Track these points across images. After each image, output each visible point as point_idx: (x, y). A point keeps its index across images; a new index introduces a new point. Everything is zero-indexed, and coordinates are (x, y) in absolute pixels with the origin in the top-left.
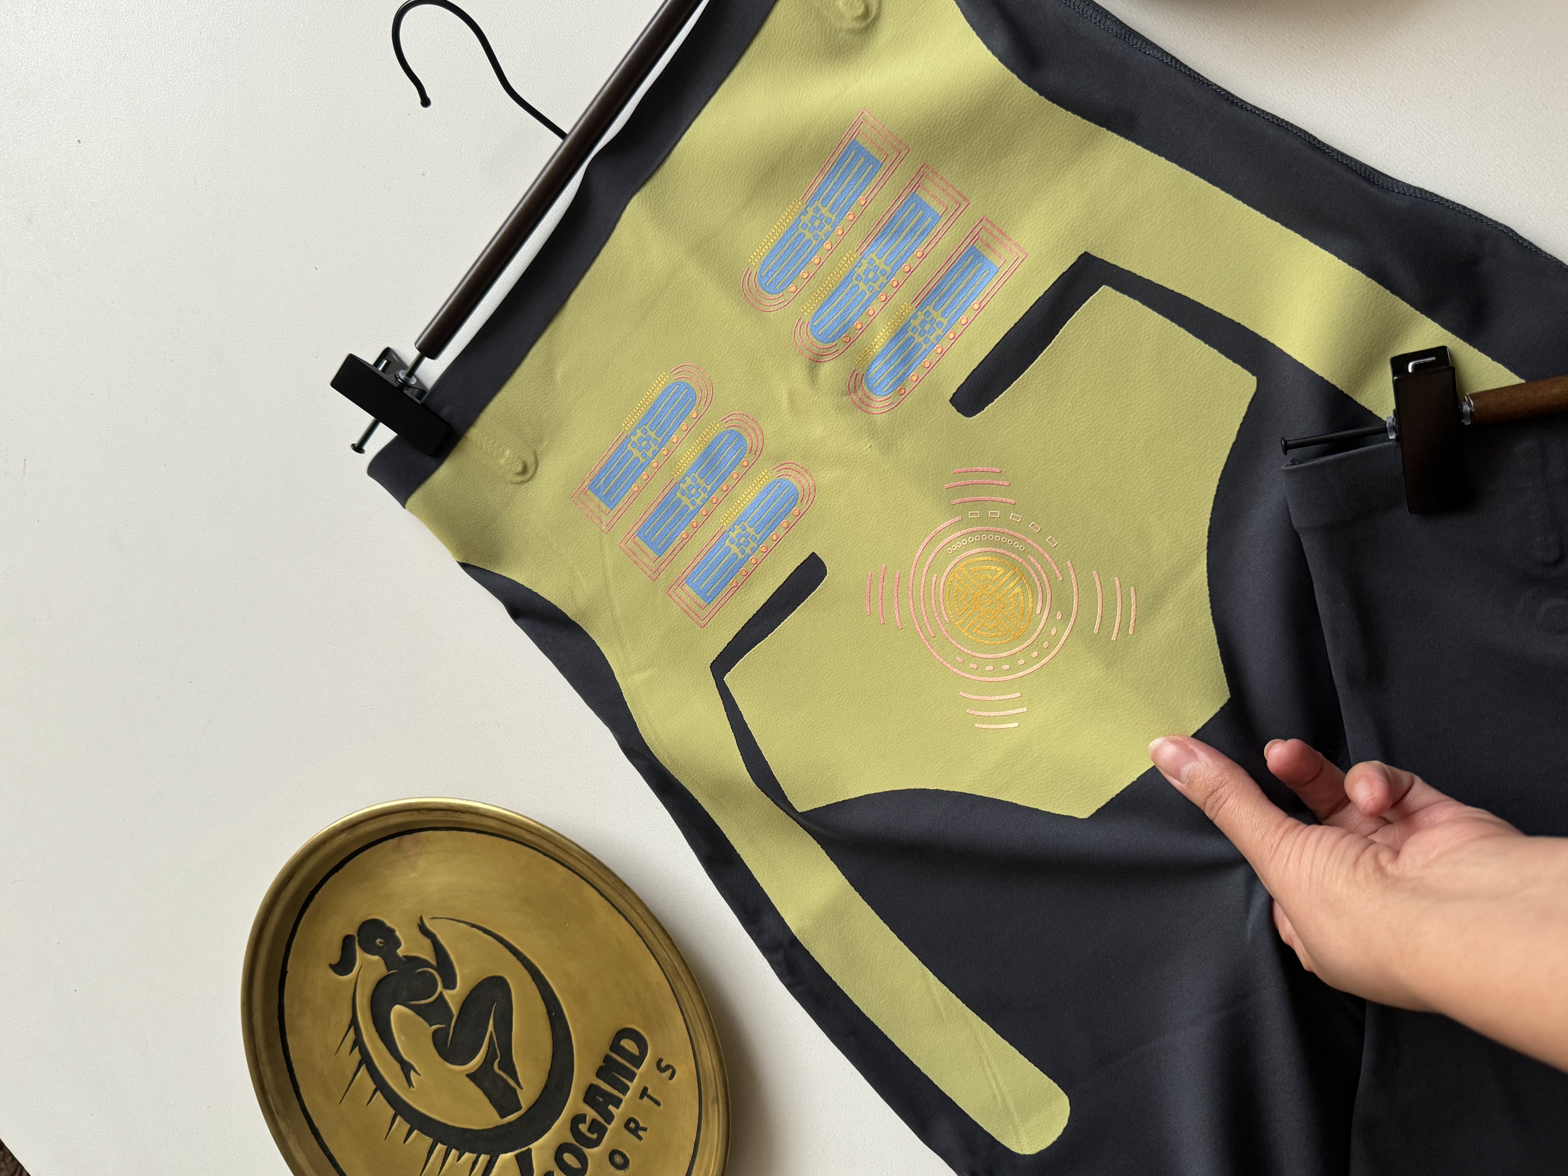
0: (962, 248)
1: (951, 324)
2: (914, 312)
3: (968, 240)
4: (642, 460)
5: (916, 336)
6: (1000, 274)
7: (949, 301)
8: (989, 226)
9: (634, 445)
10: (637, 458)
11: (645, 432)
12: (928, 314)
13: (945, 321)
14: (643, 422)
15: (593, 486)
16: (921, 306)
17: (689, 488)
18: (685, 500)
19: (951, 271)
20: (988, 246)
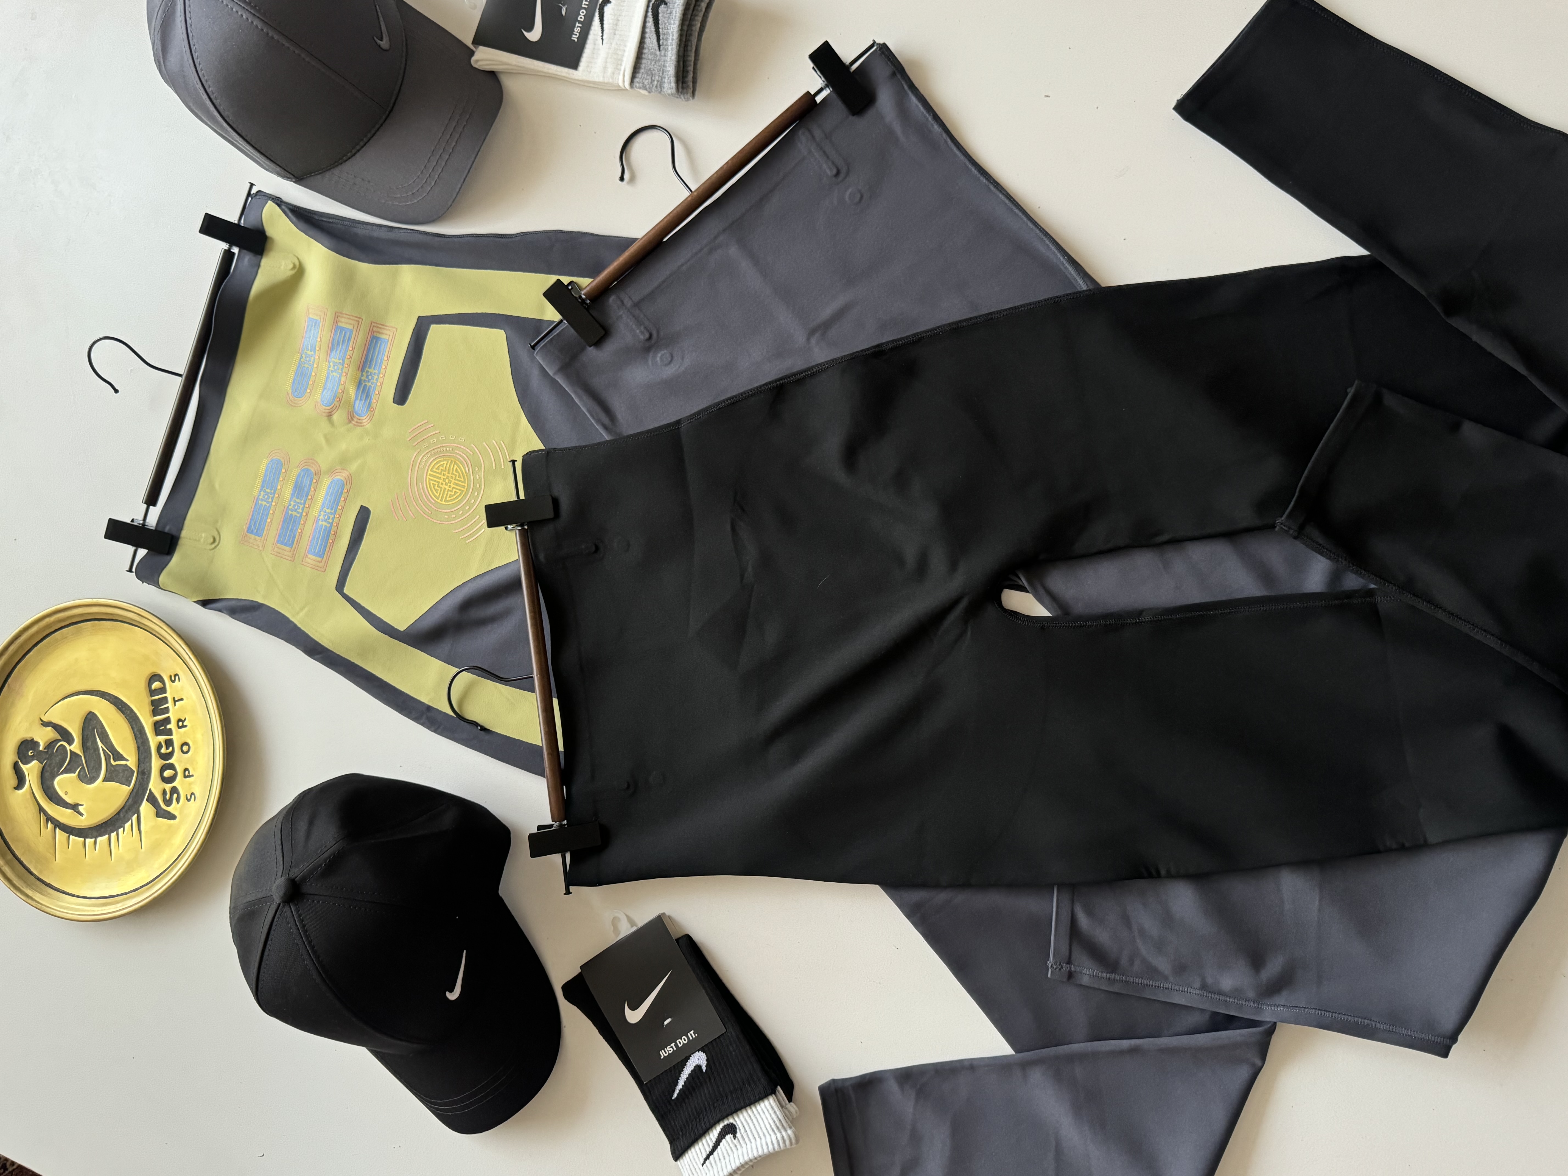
0: (369, 338)
1: (379, 373)
2: (360, 374)
3: (370, 334)
4: (268, 505)
5: (367, 383)
6: (390, 341)
7: (374, 362)
8: (375, 325)
9: (262, 500)
10: (265, 505)
11: (265, 491)
12: (367, 372)
13: (376, 371)
14: (263, 487)
15: (250, 530)
16: (362, 370)
17: (294, 506)
18: (294, 513)
19: (369, 350)
20: (379, 333)
